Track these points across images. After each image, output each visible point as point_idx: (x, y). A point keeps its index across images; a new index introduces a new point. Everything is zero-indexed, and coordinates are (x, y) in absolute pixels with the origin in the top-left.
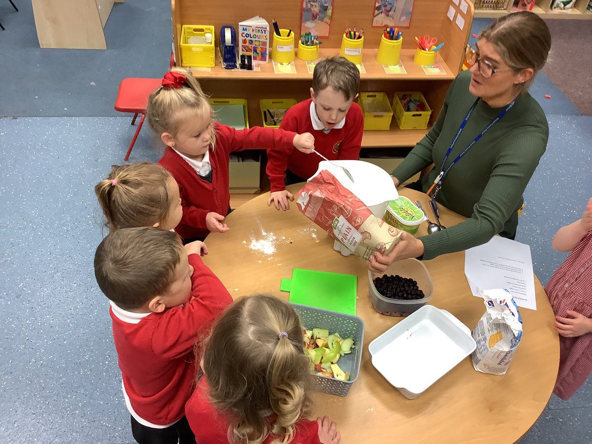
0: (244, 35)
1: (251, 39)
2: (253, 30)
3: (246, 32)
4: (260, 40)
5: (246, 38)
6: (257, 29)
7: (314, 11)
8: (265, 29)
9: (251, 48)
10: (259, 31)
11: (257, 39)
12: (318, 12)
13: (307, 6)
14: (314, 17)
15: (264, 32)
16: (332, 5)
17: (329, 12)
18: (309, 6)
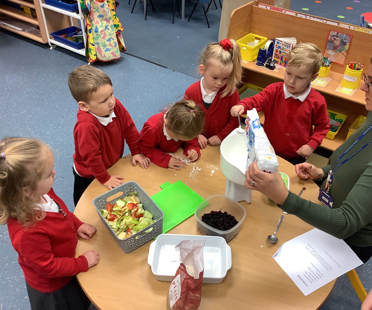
0: (277, 46)
1: (281, 50)
2: (283, 45)
3: (278, 45)
4: (286, 52)
5: (278, 49)
6: (285, 44)
7: (336, 43)
8: (290, 45)
9: (279, 56)
10: (286, 45)
11: (284, 51)
12: (338, 45)
13: (331, 39)
14: (335, 48)
15: (289, 47)
16: (350, 43)
17: (347, 47)
18: (333, 38)
